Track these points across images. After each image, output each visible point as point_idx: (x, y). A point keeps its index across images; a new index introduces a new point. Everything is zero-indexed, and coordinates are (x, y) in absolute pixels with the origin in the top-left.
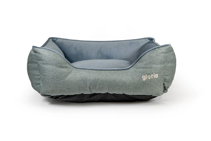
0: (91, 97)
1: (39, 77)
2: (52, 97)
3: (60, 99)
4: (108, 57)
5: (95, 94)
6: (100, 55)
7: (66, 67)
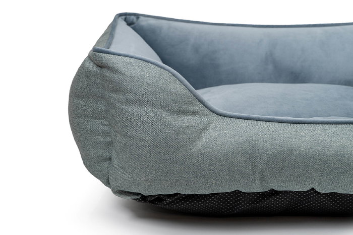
0: (260, 201)
1: (109, 139)
2: (143, 198)
3: (168, 204)
4: (296, 77)
5: (273, 193)
6: (270, 67)
7: (195, 113)
